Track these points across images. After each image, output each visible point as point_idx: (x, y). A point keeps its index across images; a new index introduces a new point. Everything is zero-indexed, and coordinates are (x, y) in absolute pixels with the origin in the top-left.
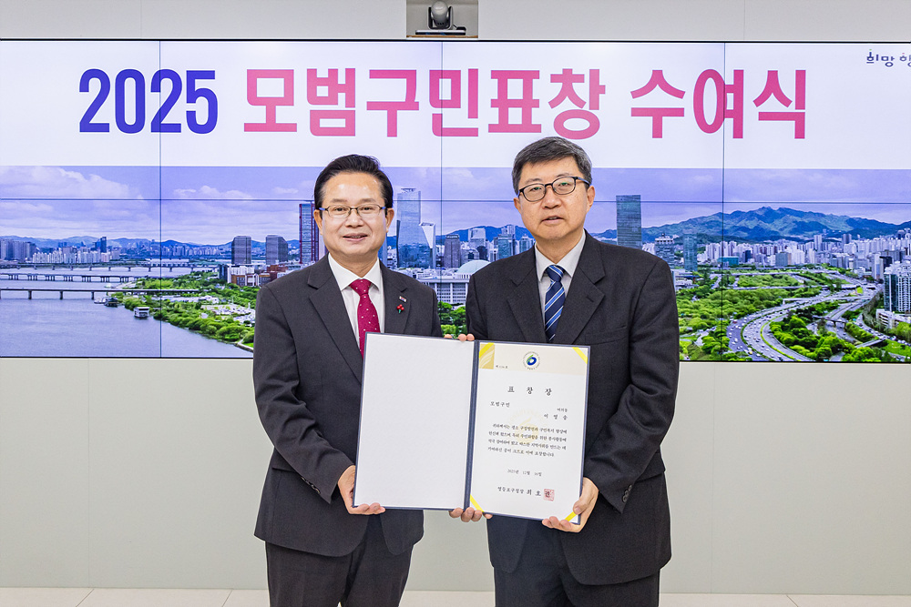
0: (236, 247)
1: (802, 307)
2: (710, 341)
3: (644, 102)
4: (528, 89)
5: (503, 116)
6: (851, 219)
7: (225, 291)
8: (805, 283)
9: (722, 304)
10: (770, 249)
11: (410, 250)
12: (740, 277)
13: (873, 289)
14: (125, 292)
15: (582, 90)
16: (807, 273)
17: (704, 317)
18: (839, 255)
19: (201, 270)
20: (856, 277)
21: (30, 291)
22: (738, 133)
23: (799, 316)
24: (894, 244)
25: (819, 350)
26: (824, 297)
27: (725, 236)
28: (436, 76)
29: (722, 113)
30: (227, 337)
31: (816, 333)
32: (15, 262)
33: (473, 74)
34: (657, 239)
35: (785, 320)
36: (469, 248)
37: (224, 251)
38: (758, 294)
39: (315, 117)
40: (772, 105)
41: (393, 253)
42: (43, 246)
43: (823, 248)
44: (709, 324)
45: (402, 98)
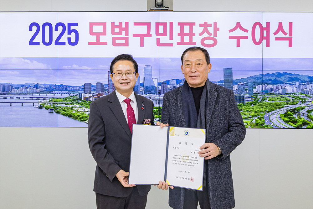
0: (85, 87)
1: (292, 109)
2: (258, 121)
3: (234, 34)
4: (191, 29)
5: (182, 39)
6: (310, 76)
7: (81, 103)
8: (293, 100)
9: (262, 107)
10: (280, 87)
11: (148, 88)
12: (269, 97)
14: (45, 103)
15: (211, 29)
16: (293, 96)
17: (256, 112)
19: (72, 95)
20: (311, 97)
21: (11, 103)
22: (268, 45)
23: (291, 112)
25: (298, 124)
26: (300, 105)
27: (263, 83)
28: (158, 24)
29: (262, 38)
30: (82, 120)
31: (297, 118)
32: (6, 92)
33: (171, 24)
34: (238, 84)
35: (285, 113)
36: (170, 87)
37: (81, 88)
38: (276, 104)
39: (114, 39)
40: (280, 35)
41: (142, 89)
42: (16, 87)
43: (299, 87)
44: (257, 114)
45: (146, 33)
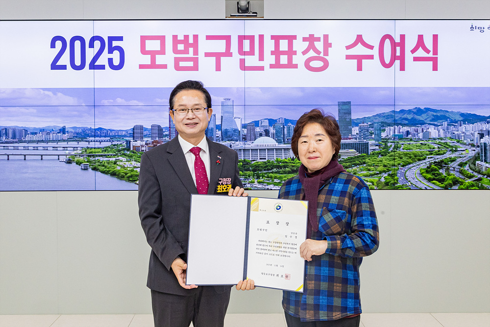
0: (135, 131)
1: (437, 161)
2: (388, 179)
3: (352, 52)
4: (290, 45)
5: (278, 60)
6: (463, 113)
7: (129, 154)
8: (438, 148)
9: (394, 159)
10: (420, 130)
11: (228, 131)
12: (404, 145)
13: (474, 150)
14: (76, 155)
15: (319, 46)
16: (439, 142)
17: (385, 166)
18: (456, 133)
19: (116, 143)
20: (465, 144)
21: (25, 156)
22: (402, 68)
23: (435, 165)
24: (485, 127)
25: (446, 183)
26: (448, 155)
27: (396, 123)
28: (241, 38)
29: (394, 58)
30: (131, 179)
31: (445, 174)
32: (17, 140)
33: (261, 37)
34: (360, 125)
35: (428, 167)
36: (259, 130)
37: (129, 133)
38: (414, 154)
39: (177, 61)
40: (420, 53)
41: (219, 133)
42: (32, 131)
43: (447, 129)
44: (387, 170)
45: (224, 51)
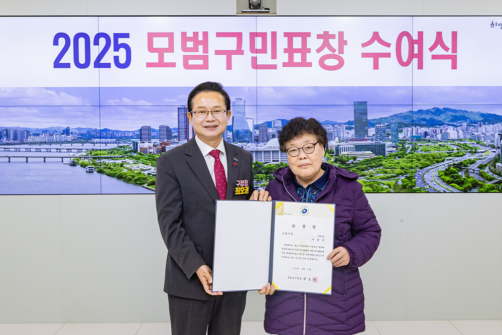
0: (143, 132)
1: (456, 163)
2: (405, 182)
3: (370, 49)
4: (304, 43)
5: (291, 58)
6: (483, 114)
7: (136, 156)
8: (458, 149)
9: (412, 161)
10: (438, 130)
11: (240, 133)
12: (422, 146)
13: (495, 152)
14: (80, 158)
15: (334, 43)
16: (459, 143)
17: (402, 168)
18: (476, 133)
19: (123, 145)
20: (485, 145)
21: (27, 158)
22: (420, 66)
23: (454, 167)
25: (465, 186)
26: (468, 157)
27: (413, 124)
28: (253, 36)
29: (411, 55)
30: (138, 182)
31: (464, 177)
32: (18, 141)
33: (274, 34)
34: (376, 126)
35: (446, 169)
36: (272, 132)
37: (136, 134)
38: (432, 156)
39: (186, 59)
40: (439, 51)
41: (230, 134)
42: (34, 132)
43: (467, 130)
44: (405, 172)
45: (235, 48)
